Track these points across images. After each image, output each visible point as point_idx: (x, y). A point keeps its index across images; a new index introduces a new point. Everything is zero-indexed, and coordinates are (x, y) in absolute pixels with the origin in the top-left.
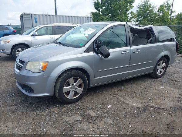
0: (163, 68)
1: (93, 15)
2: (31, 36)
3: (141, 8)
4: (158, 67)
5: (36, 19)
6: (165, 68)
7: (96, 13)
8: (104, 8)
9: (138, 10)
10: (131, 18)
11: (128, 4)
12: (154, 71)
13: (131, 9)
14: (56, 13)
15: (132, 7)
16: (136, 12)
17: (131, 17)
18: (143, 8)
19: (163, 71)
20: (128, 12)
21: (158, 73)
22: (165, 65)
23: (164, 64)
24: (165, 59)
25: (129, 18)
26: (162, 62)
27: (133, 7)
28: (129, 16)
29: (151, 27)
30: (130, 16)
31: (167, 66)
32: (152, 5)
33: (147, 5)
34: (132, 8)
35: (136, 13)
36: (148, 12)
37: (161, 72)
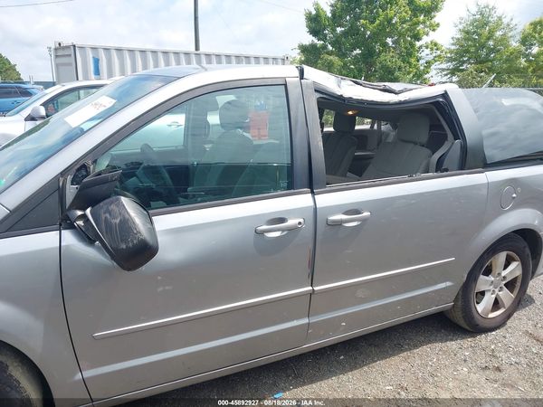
0: (510, 285)
1: (302, 52)
2: (26, 120)
3: (467, 33)
4: (483, 282)
5: (97, 61)
6: (518, 284)
7: (313, 46)
8: (339, 30)
9: (459, 36)
10: (429, 64)
11: (422, 18)
12: (460, 303)
13: (431, 33)
14: (197, 48)
15: (434, 27)
16: (453, 44)
17: (430, 58)
18: (475, 32)
19: (507, 297)
20: (418, 44)
21: (480, 308)
22: (519, 273)
23: (514, 265)
24: (523, 244)
25: (421, 62)
26: (502, 257)
27: (438, 25)
28: (423, 54)
29: (445, 95)
30: (426, 54)
31: (528, 273)
32: (505, 21)
33: (489, 22)
34: (434, 30)
35: (453, 47)
36: (491, 43)
37: (497, 304)
